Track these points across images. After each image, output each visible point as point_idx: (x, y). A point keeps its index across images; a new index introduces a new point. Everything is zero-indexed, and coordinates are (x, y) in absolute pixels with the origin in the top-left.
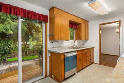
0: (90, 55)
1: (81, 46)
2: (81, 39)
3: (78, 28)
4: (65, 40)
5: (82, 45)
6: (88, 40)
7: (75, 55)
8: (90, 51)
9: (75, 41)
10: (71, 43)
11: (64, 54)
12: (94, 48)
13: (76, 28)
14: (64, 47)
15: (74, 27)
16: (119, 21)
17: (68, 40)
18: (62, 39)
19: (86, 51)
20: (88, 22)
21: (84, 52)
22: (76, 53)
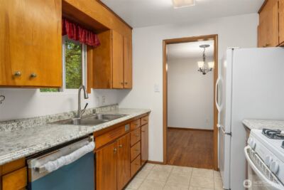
0: (139, 139)
1: (109, 108)
2: (108, 87)
3: (99, 44)
4: (44, 88)
5: (112, 106)
6: (130, 89)
7: (89, 154)
8: (139, 125)
9: (89, 92)
10: (71, 100)
11: (27, 165)
12: (148, 114)
13: (90, 42)
14: (35, 120)
15: (82, 37)
16: (214, 37)
17: (59, 89)
18: (18, 82)
19: (127, 128)
20: (132, 29)
21: (123, 133)
22: (90, 147)
